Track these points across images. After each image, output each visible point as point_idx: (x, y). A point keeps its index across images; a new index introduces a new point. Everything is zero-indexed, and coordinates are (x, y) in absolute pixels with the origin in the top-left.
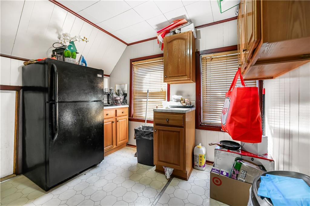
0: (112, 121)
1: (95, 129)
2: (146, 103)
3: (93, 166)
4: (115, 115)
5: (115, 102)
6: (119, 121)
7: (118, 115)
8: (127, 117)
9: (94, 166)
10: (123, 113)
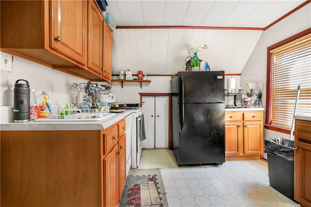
0: (237, 124)
1: (215, 130)
2: (294, 105)
3: (214, 163)
4: (242, 119)
5: (245, 104)
6: (248, 126)
7: (245, 119)
8: (262, 123)
9: (215, 165)
10: (253, 117)
